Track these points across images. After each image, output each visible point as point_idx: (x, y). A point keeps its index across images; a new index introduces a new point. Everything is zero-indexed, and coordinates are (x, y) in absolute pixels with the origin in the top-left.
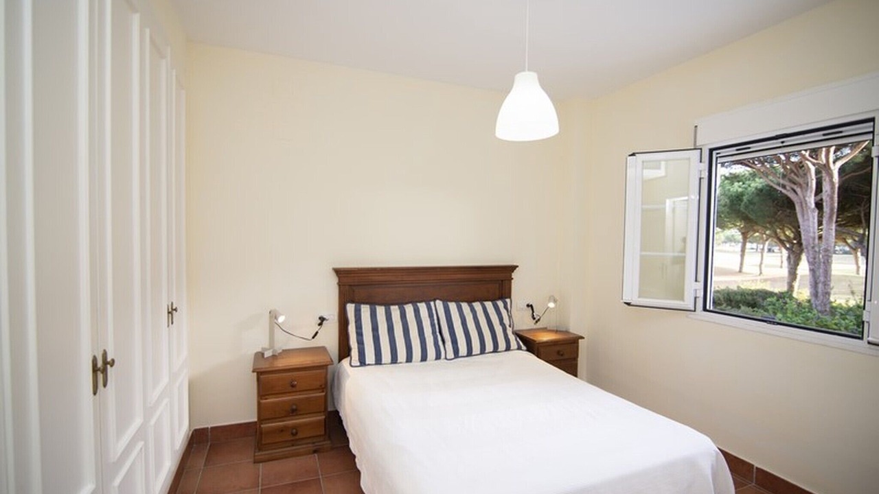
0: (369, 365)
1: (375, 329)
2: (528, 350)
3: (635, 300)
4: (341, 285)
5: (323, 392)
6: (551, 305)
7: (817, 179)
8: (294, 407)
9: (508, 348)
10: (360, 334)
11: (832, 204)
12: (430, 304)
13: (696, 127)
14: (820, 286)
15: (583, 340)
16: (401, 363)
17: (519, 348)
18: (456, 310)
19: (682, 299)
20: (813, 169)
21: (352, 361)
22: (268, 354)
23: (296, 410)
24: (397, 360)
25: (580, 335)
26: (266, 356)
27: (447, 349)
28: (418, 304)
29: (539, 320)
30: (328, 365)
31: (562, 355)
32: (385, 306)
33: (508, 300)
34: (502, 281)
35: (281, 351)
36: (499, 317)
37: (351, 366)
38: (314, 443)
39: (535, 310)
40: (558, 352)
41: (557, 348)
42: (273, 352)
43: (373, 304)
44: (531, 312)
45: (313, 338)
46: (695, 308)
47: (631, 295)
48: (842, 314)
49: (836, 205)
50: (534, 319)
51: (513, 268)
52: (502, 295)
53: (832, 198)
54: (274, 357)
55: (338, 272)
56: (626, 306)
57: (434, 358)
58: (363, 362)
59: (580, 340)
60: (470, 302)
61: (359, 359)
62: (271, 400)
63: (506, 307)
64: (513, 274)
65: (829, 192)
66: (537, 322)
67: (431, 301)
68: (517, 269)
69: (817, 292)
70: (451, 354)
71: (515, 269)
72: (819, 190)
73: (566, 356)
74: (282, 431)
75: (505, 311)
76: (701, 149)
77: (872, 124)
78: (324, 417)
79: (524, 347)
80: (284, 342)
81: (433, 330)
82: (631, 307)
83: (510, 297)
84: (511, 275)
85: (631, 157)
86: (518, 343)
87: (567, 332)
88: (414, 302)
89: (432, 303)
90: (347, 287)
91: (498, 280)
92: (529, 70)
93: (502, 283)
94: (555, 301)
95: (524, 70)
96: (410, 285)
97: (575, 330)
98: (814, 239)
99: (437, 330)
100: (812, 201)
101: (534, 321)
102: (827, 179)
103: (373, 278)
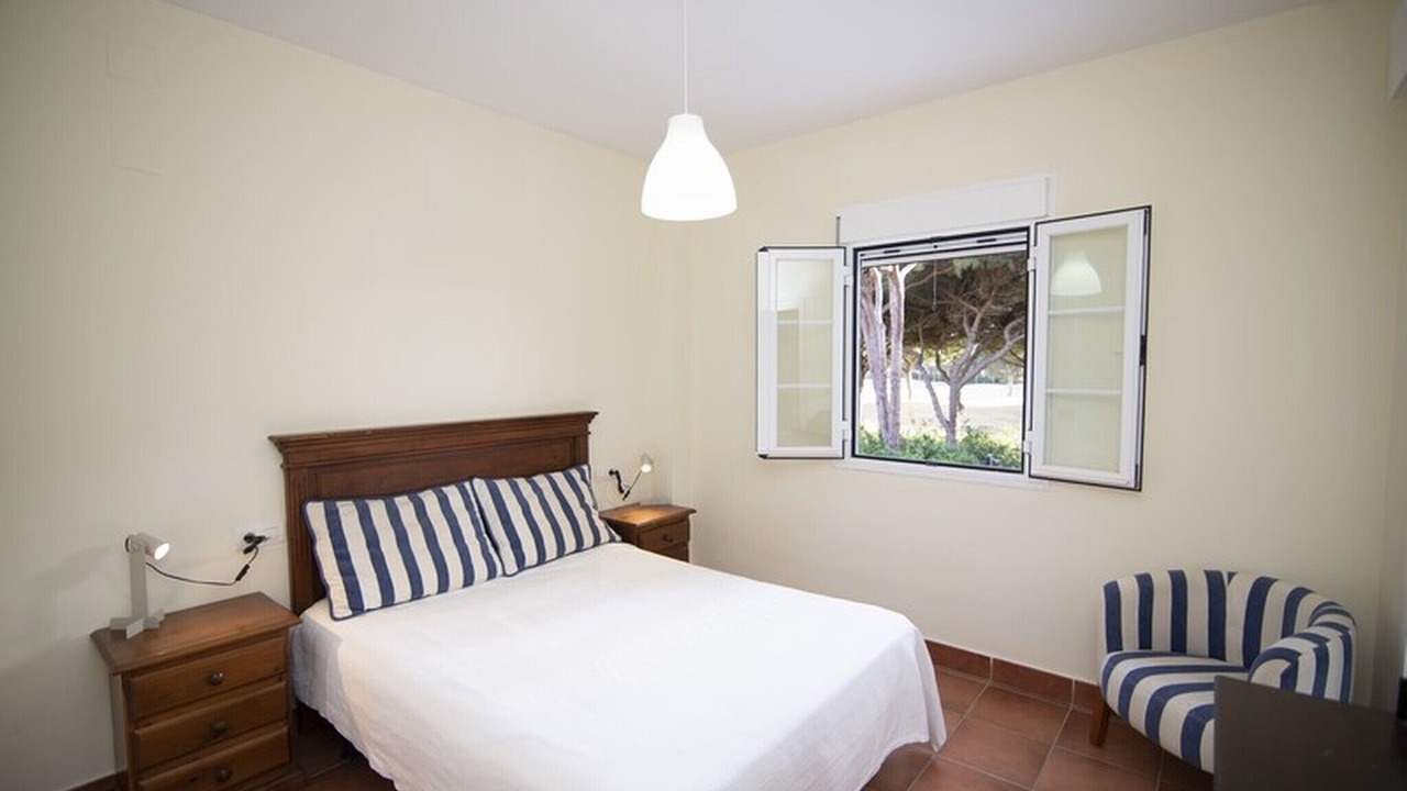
0: (369, 610)
1: (373, 543)
2: (625, 540)
3: (773, 451)
4: (289, 469)
5: (281, 680)
6: (646, 468)
7: (884, 287)
8: (221, 725)
9: (597, 542)
10: (343, 556)
11: (899, 320)
12: (464, 487)
13: (838, 218)
14: (890, 416)
15: (694, 515)
16: (428, 596)
17: (612, 540)
18: (511, 492)
19: (830, 444)
20: (879, 276)
21: (335, 610)
22: (133, 630)
23: (224, 730)
24: (422, 592)
25: (692, 507)
26: (129, 636)
27: (504, 560)
28: (444, 489)
29: (628, 492)
30: (287, 627)
31: (671, 541)
32: (382, 499)
33: (585, 467)
34: (574, 437)
35: (162, 618)
36: (577, 495)
37: (336, 619)
38: (266, 784)
39: (622, 478)
40: (665, 538)
41: (663, 531)
42: (145, 624)
43: (359, 497)
44: (617, 482)
45: (238, 579)
46: (843, 453)
47: (768, 444)
48: (912, 447)
49: (902, 320)
50: (621, 491)
51: (590, 416)
52: (575, 459)
53: (899, 312)
54: (149, 634)
55: (284, 444)
56: (761, 459)
57: (486, 576)
58: (357, 607)
59: (691, 516)
60: (528, 476)
61: (350, 604)
62: (161, 724)
63: (584, 479)
64: (590, 425)
65: (896, 305)
66: (626, 496)
67: (465, 481)
68: (596, 417)
69: (887, 424)
70: (511, 566)
71: (593, 417)
72: (886, 301)
73: (675, 542)
74: (193, 780)
75: (585, 485)
76: (845, 248)
77: (1026, 233)
78: (285, 729)
79: (618, 538)
80: (164, 598)
81: (476, 530)
82: (767, 461)
83: (586, 462)
84: (587, 428)
85: (763, 253)
86: (610, 533)
87: (669, 506)
88: (435, 485)
89: (467, 485)
90: (305, 470)
91: (567, 437)
92: (689, 112)
93: (574, 442)
94: (651, 462)
95: (683, 112)
96: (428, 457)
97: (681, 499)
98: (883, 360)
99: (483, 530)
100: (879, 312)
101: (623, 495)
102: (894, 289)
103: (351, 450)
